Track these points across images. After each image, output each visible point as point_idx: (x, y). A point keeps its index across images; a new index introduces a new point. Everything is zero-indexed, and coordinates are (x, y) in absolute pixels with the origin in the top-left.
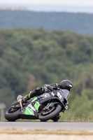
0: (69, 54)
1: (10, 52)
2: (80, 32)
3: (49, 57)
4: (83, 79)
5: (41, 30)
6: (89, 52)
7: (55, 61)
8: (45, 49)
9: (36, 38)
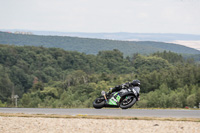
0: (59, 63)
1: (22, 61)
2: (66, 50)
3: (46, 65)
4: (68, 80)
5: (41, 48)
6: (72, 62)
7: (50, 68)
8: (44, 60)
9: (38, 53)
